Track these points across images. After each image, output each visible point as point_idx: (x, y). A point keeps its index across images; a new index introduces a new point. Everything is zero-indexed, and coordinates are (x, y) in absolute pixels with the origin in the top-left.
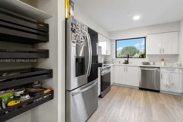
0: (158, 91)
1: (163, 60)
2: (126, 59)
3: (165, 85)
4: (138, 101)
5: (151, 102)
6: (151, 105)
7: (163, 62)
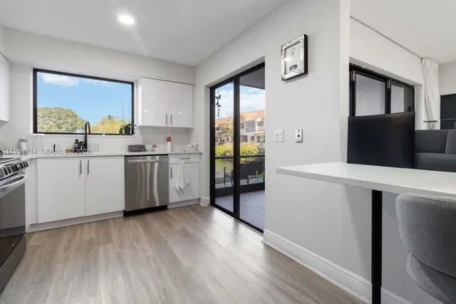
0: (164, 208)
1: (169, 140)
2: (81, 139)
3: (178, 189)
4: (136, 244)
5: (163, 234)
6: (166, 241)
7: (169, 143)
